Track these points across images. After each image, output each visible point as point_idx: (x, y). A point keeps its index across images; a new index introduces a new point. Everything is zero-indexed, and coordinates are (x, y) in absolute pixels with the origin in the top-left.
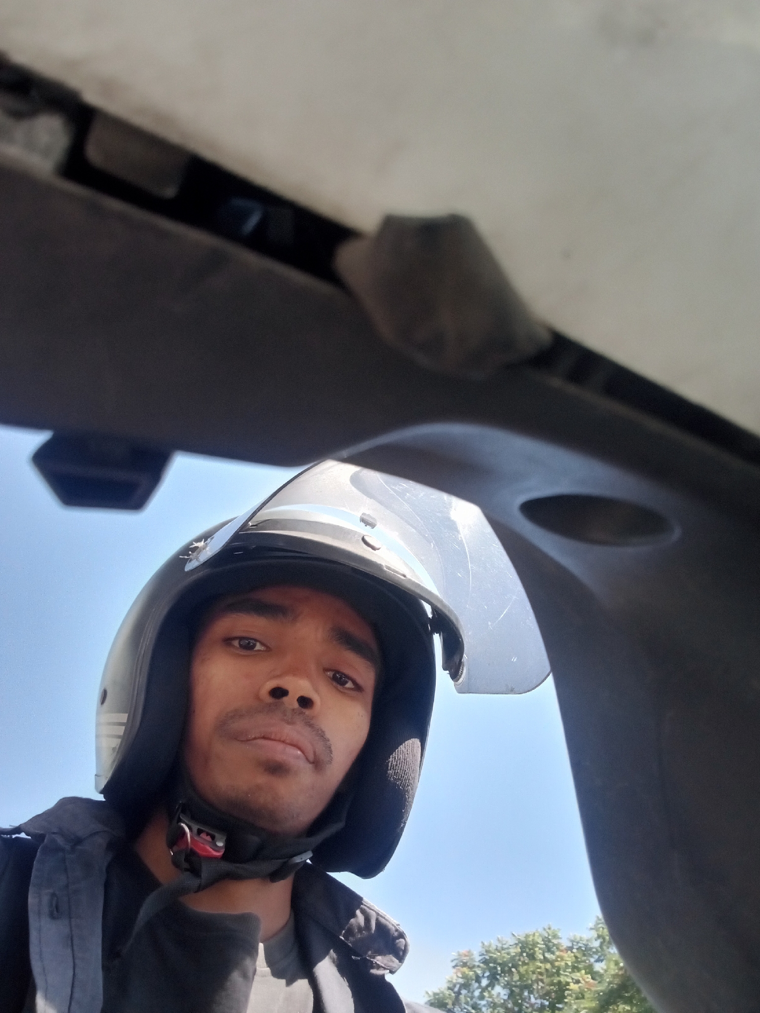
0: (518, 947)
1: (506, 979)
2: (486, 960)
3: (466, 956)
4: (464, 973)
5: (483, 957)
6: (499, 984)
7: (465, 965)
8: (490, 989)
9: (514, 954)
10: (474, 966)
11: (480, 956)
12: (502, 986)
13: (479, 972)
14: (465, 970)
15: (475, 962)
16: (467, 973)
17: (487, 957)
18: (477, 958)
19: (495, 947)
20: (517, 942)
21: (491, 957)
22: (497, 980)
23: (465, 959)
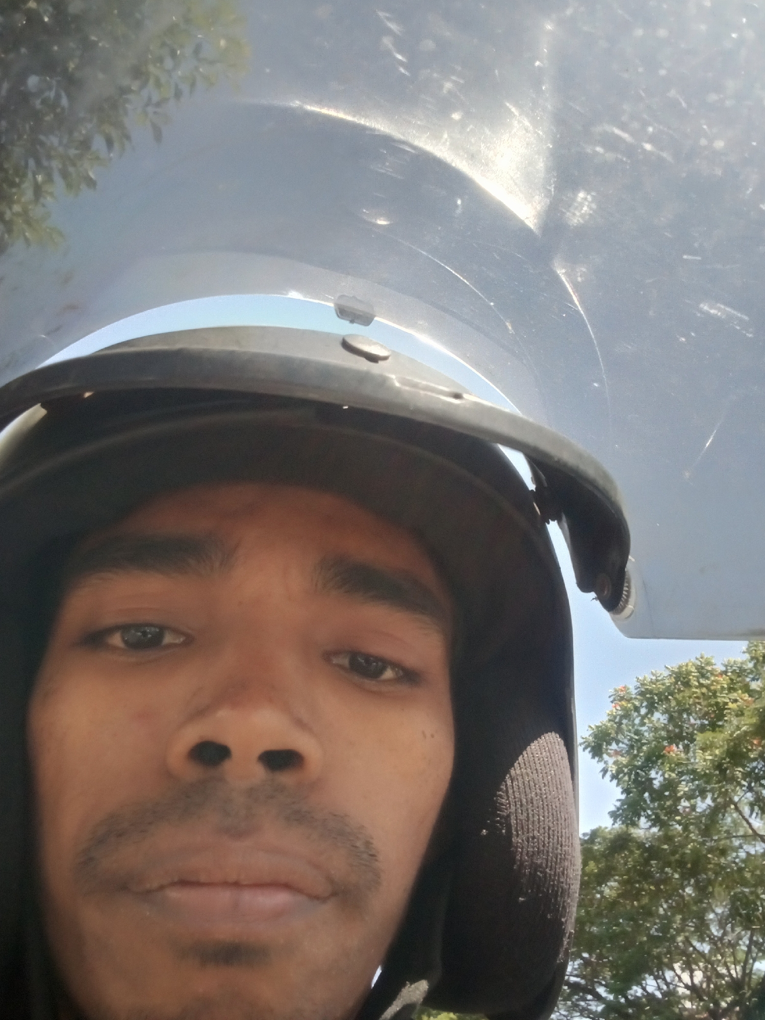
0: (672, 678)
1: (664, 706)
2: (642, 691)
3: (622, 691)
4: (623, 705)
5: (639, 689)
6: (657, 710)
7: (622, 699)
8: (649, 716)
9: (669, 684)
10: (631, 699)
11: (636, 689)
12: (661, 713)
13: (637, 703)
14: (623, 703)
15: (632, 694)
16: (626, 705)
17: (643, 690)
18: (634, 692)
19: (650, 680)
20: (671, 674)
21: (647, 689)
22: (656, 708)
23: (622, 694)
